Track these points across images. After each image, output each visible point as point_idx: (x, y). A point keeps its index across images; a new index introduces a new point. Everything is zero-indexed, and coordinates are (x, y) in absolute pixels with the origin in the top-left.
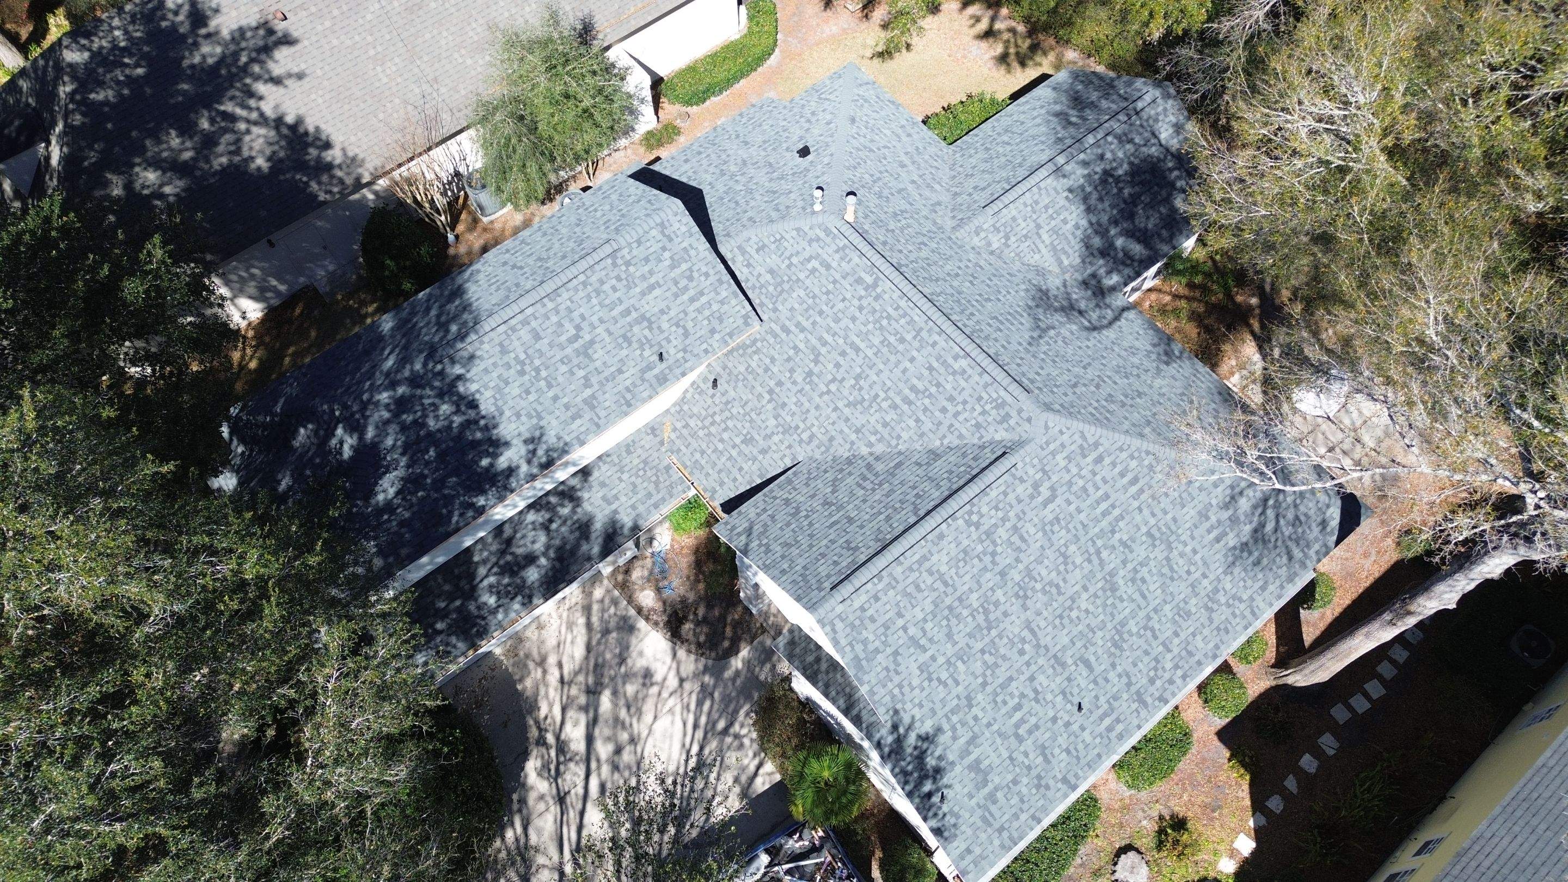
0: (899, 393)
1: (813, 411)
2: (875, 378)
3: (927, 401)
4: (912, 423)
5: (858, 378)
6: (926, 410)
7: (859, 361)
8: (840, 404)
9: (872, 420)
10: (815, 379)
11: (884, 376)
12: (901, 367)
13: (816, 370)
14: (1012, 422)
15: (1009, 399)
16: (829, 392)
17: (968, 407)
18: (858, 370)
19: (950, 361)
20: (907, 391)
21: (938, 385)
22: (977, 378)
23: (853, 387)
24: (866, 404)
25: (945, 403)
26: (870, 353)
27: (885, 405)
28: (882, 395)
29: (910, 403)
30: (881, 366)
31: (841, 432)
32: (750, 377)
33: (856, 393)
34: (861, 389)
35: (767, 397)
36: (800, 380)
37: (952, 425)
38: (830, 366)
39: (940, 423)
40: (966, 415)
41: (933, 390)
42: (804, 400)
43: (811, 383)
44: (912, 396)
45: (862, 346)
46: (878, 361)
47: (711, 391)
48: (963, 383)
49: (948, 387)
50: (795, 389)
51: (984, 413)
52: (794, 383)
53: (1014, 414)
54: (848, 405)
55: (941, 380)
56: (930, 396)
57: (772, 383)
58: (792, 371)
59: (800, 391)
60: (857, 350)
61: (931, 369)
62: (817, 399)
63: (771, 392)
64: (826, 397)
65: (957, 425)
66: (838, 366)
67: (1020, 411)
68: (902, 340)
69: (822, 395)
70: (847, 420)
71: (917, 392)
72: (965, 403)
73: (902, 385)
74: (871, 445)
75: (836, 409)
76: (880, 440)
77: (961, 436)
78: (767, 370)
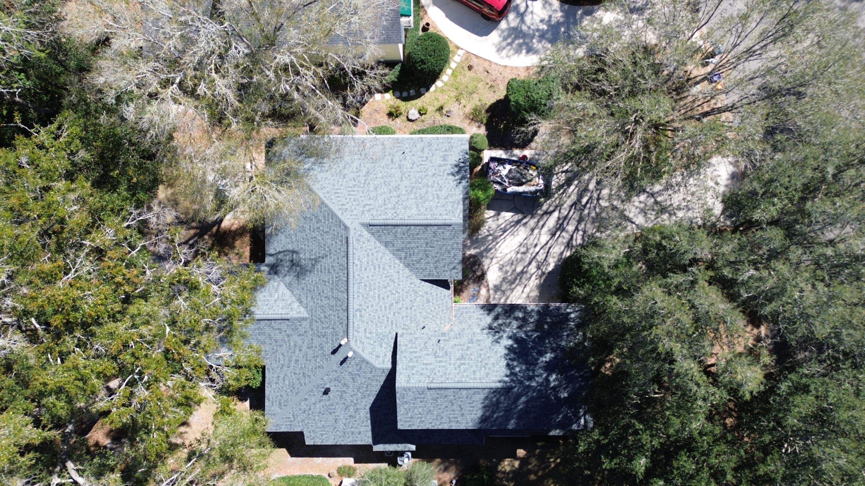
0: (379, 271)
1: (405, 291)
2: (382, 283)
3: (375, 261)
4: (383, 259)
5: (386, 288)
6: (377, 259)
7: (381, 292)
8: (396, 285)
9: (392, 271)
10: (397, 300)
11: (377, 281)
12: (372, 278)
13: (394, 302)
14: (359, 233)
15: (355, 240)
16: (396, 292)
17: (366, 249)
18: (384, 289)
19: (359, 266)
20: (377, 270)
21: (368, 263)
22: (357, 254)
23: (389, 286)
24: (390, 278)
25: (371, 256)
26: (376, 291)
27: (385, 272)
28: (384, 276)
29: (379, 266)
30: (377, 284)
31: (403, 277)
32: (413, 319)
33: (390, 284)
34: (388, 283)
35: (413, 308)
36: (401, 304)
37: (375, 248)
38: (390, 299)
39: (377, 252)
40: (368, 247)
41: (370, 263)
42: (405, 297)
43: (399, 300)
44: (377, 267)
45: (377, 295)
46: (377, 287)
47: (426, 327)
48: (361, 256)
49: (366, 259)
50: (404, 302)
51: (364, 243)
52: (403, 304)
53: (357, 235)
54: (395, 282)
55: (366, 263)
56: (372, 262)
57: (409, 311)
58: (400, 309)
59: (403, 300)
60: (379, 296)
61: (366, 269)
62: (401, 293)
63: (411, 309)
64: (398, 291)
65: (373, 247)
66: (388, 297)
67: (355, 234)
68: (365, 285)
69: (399, 293)
70: (399, 278)
71: (375, 267)
72: (366, 251)
73: (377, 273)
74: (399, 265)
75: (399, 285)
76: (395, 263)
77: (375, 243)
78: (407, 317)
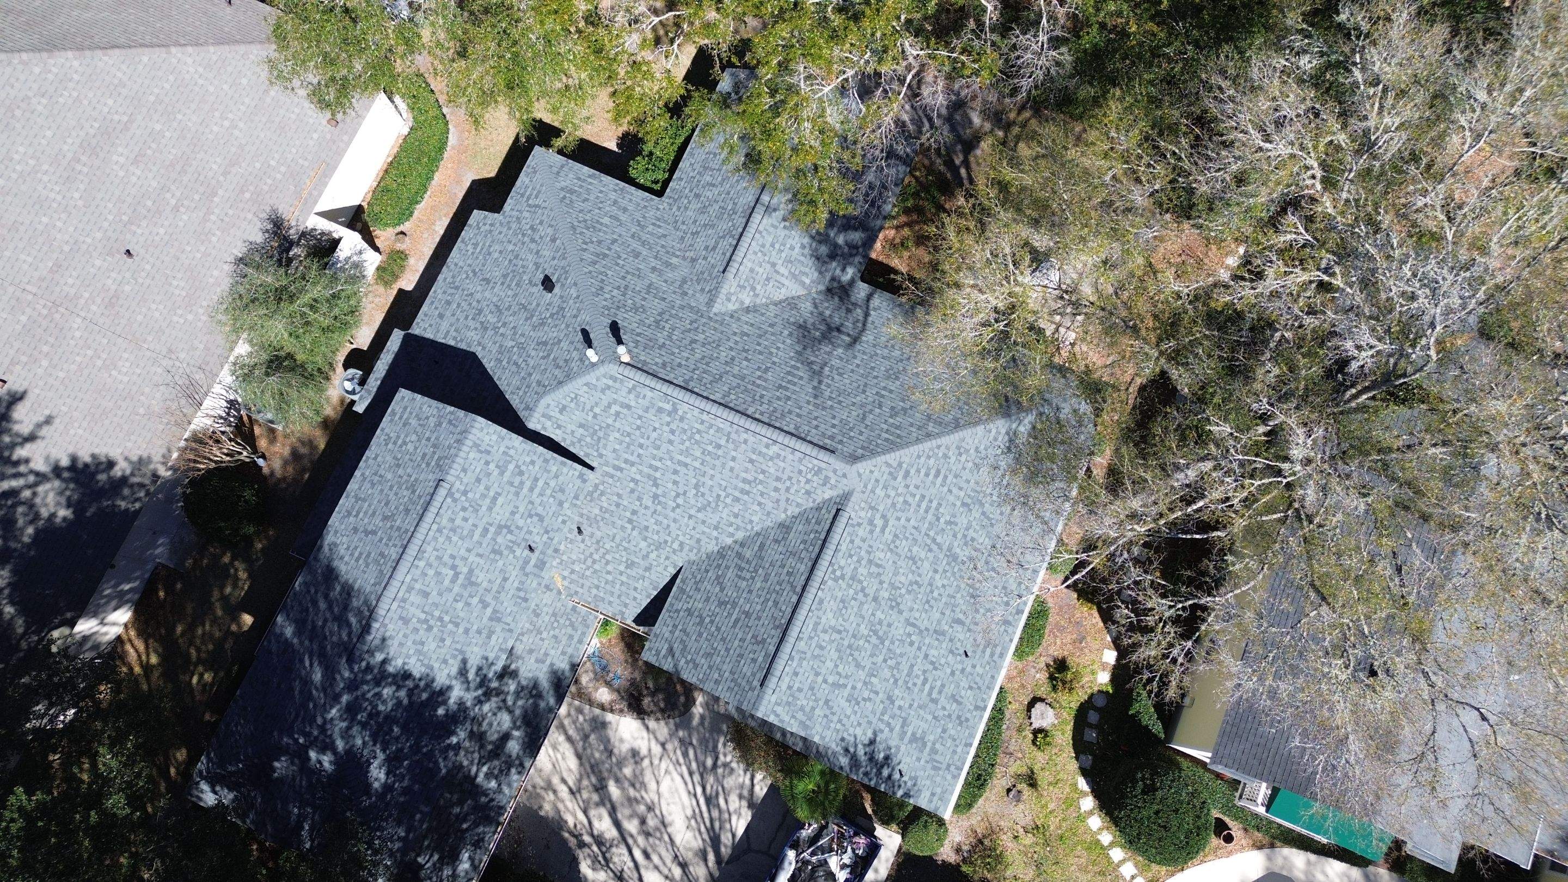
0: (736, 488)
1: (672, 525)
2: (710, 483)
3: (760, 487)
4: (757, 508)
5: (696, 486)
6: (762, 494)
7: (691, 473)
8: (692, 512)
9: (724, 516)
10: (661, 499)
11: (718, 476)
12: (728, 467)
13: (659, 492)
14: (832, 481)
15: (822, 465)
16: (678, 506)
17: (794, 481)
18: (694, 481)
20: (741, 485)
21: (763, 472)
23: (696, 495)
24: (713, 505)
25: (775, 484)
26: (697, 464)
27: (728, 501)
28: (723, 494)
29: (748, 493)
30: (712, 472)
31: (704, 533)
32: (607, 516)
33: (701, 499)
34: (703, 495)
35: (629, 526)
36: (650, 504)
37: (788, 500)
38: (670, 485)
39: (778, 501)
40: (795, 487)
41: (761, 477)
42: (660, 518)
43: (659, 503)
44: (747, 487)
45: (688, 461)
46: (707, 469)
47: (579, 538)
48: (782, 464)
49: (772, 470)
50: (649, 513)
51: (808, 481)
52: (646, 508)
54: (699, 511)
55: (764, 467)
56: (761, 482)
57: (628, 514)
58: (639, 499)
59: (655, 511)
60: (686, 465)
61: (751, 461)
62: (672, 514)
63: (630, 521)
64: (678, 510)
65: (792, 497)
66: (675, 483)
67: (834, 471)
68: (719, 447)
69: (673, 510)
70: (704, 522)
71: (749, 483)
72: (790, 478)
73: (734, 481)
74: (732, 535)
75: (690, 517)
76: (737, 529)
77: (798, 505)
78: (618, 505)
